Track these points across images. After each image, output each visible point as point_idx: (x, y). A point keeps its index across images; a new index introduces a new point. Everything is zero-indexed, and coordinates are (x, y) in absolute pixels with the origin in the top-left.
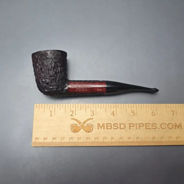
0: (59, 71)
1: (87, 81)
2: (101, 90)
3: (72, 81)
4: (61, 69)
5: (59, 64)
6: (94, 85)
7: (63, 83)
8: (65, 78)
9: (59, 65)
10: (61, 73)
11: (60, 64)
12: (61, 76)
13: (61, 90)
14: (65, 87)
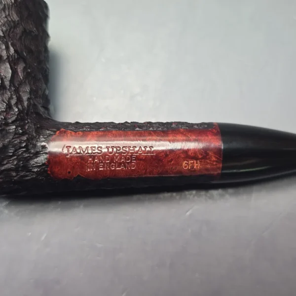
0: (7, 83)
1: (134, 125)
2: (197, 165)
3: (68, 125)
4: (14, 72)
5: (7, 48)
6: (168, 143)
7: (25, 138)
8: (38, 114)
9: (4, 54)
10: (17, 91)
11: (12, 50)
12: (13, 102)
13: (17, 169)
14: (37, 154)
